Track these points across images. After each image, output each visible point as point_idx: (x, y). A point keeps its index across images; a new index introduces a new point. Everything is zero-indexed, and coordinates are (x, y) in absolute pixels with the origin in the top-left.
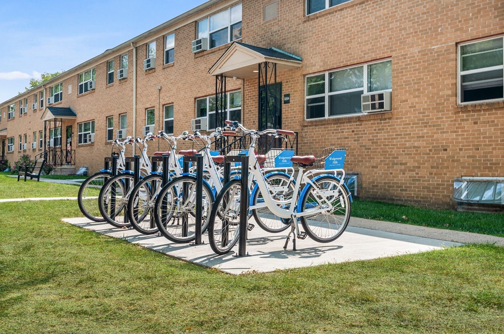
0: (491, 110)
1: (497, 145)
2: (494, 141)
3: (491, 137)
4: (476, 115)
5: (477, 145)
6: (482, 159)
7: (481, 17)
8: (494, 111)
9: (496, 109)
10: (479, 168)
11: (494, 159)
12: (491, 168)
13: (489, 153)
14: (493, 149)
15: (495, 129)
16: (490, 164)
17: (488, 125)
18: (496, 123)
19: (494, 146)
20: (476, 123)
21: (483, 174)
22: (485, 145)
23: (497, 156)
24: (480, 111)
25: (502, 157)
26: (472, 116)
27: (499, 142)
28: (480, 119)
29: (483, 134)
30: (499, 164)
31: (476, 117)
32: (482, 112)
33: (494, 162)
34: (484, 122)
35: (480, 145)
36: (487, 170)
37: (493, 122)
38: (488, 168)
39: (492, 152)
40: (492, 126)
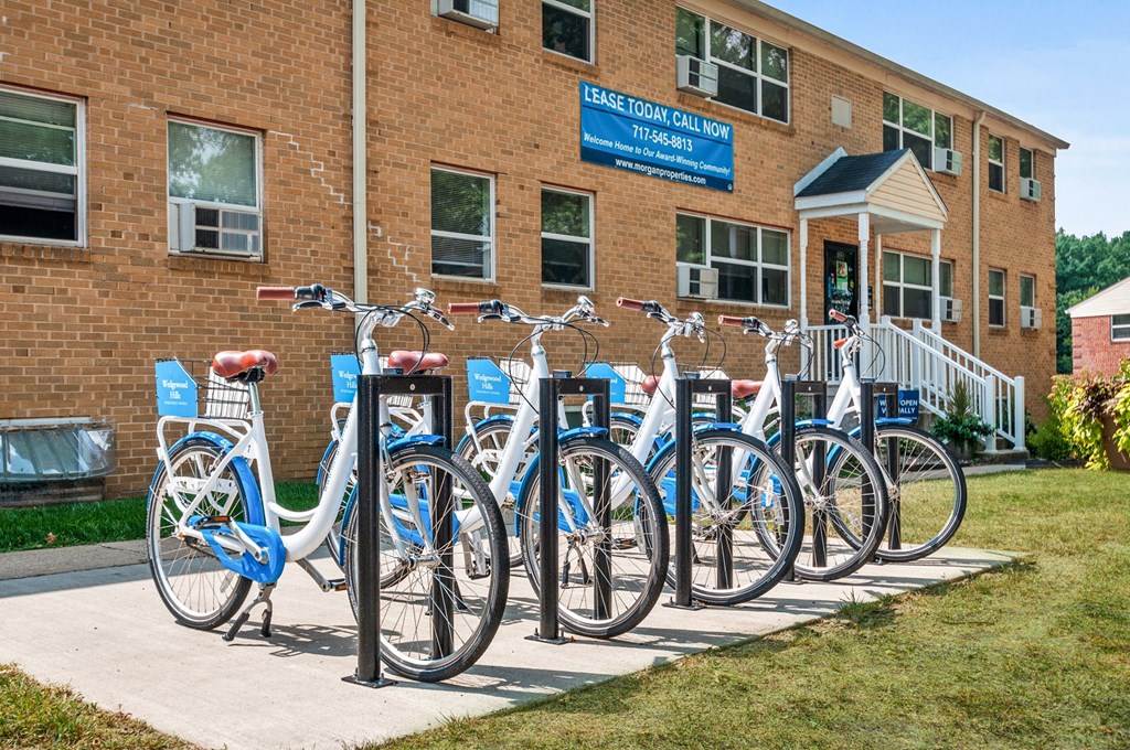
0: (59, 263)
1: (70, 345)
2: (66, 336)
3: (59, 327)
4: (19, 272)
5: (22, 343)
6: (37, 377)
7: (32, 37)
8: (65, 268)
9: (70, 263)
10: (29, 397)
11: (65, 376)
12: (59, 397)
13: (54, 362)
14: (63, 353)
15: (67, 310)
16: (57, 388)
17: (50, 297)
18: (69, 295)
19: (65, 348)
20: (17, 290)
21: (38, 412)
22: (46, 344)
23: (73, 371)
24: (29, 261)
25: (84, 373)
26: (10, 270)
27: (78, 339)
28: (30, 281)
29: (37, 317)
30: (77, 388)
31: (19, 275)
32: (37, 267)
33: (65, 383)
34: (40, 290)
35: (32, 344)
36: (49, 402)
37: (63, 291)
38: (52, 397)
39: (60, 362)
40: (62, 301)
